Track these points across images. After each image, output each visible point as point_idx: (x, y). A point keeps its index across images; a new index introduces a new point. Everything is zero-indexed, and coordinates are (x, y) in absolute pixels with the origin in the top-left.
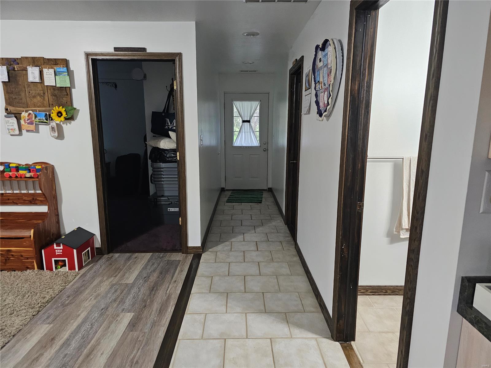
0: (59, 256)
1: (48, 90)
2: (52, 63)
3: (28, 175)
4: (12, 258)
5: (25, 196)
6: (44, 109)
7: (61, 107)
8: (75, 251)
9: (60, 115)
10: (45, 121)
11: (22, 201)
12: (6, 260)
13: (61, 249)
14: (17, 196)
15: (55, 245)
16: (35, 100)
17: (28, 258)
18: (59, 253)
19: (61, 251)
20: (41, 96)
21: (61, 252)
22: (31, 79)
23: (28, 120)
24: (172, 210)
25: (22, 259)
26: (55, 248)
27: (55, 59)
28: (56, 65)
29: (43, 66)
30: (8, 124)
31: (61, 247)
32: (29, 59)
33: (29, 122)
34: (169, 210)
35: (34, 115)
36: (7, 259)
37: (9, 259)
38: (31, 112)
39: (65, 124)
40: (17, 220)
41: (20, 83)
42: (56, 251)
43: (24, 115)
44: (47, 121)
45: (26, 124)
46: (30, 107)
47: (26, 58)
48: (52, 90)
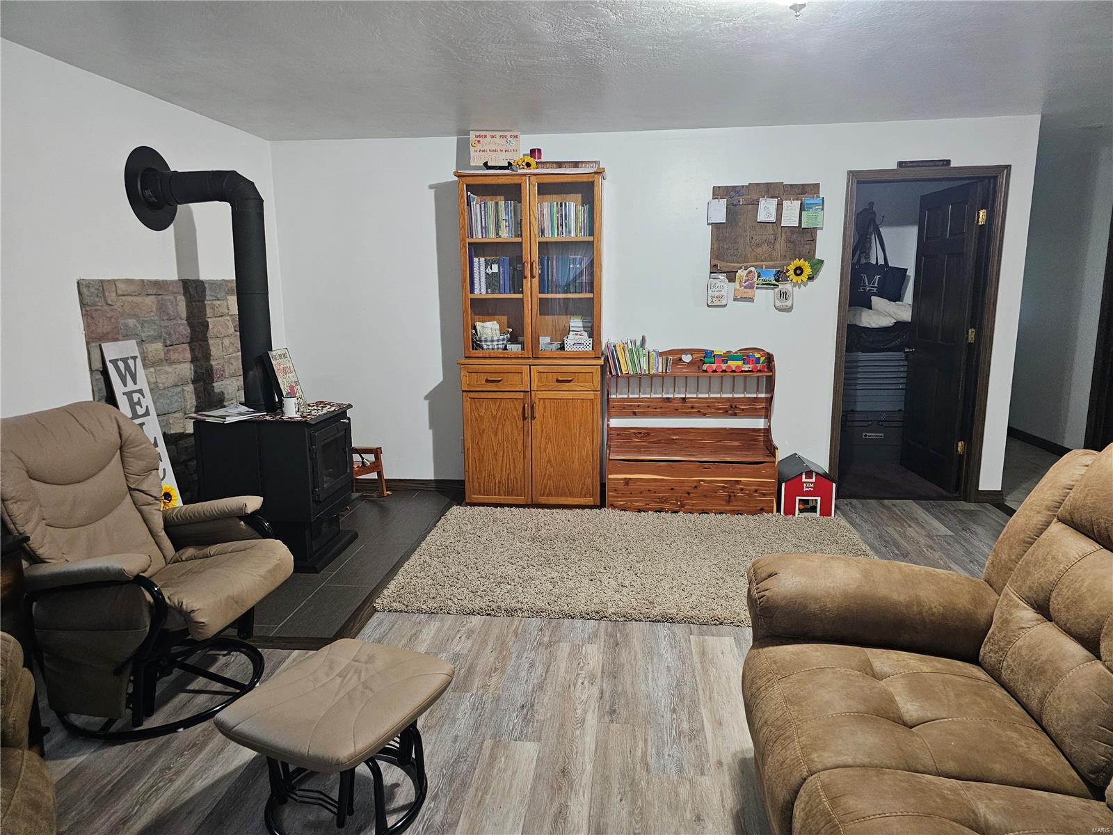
0: (808, 493)
1: (783, 234)
2: (797, 191)
3: (746, 368)
4: (740, 494)
5: (719, 403)
6: (772, 263)
7: (802, 260)
8: (834, 485)
9: (798, 272)
10: (774, 282)
11: (713, 411)
12: (730, 496)
13: (812, 483)
14: (707, 403)
15: (804, 476)
16: (759, 250)
17: (764, 495)
18: (807, 489)
19: (813, 485)
20: (769, 243)
21: (811, 487)
22: (761, 217)
23: (745, 282)
24: (871, 435)
25: (756, 496)
26: (804, 480)
27: (803, 185)
28: (802, 194)
29: (783, 197)
30: (714, 289)
31: (814, 480)
32: (762, 186)
33: (748, 285)
34: (866, 436)
35: (756, 274)
36: (732, 494)
37: (734, 496)
38: (752, 269)
39: (797, 287)
40: (701, 440)
41: (740, 224)
42: (805, 485)
43: (742, 273)
44: (777, 283)
45: (743, 287)
46: (750, 261)
47: (758, 185)
48: (788, 233)
